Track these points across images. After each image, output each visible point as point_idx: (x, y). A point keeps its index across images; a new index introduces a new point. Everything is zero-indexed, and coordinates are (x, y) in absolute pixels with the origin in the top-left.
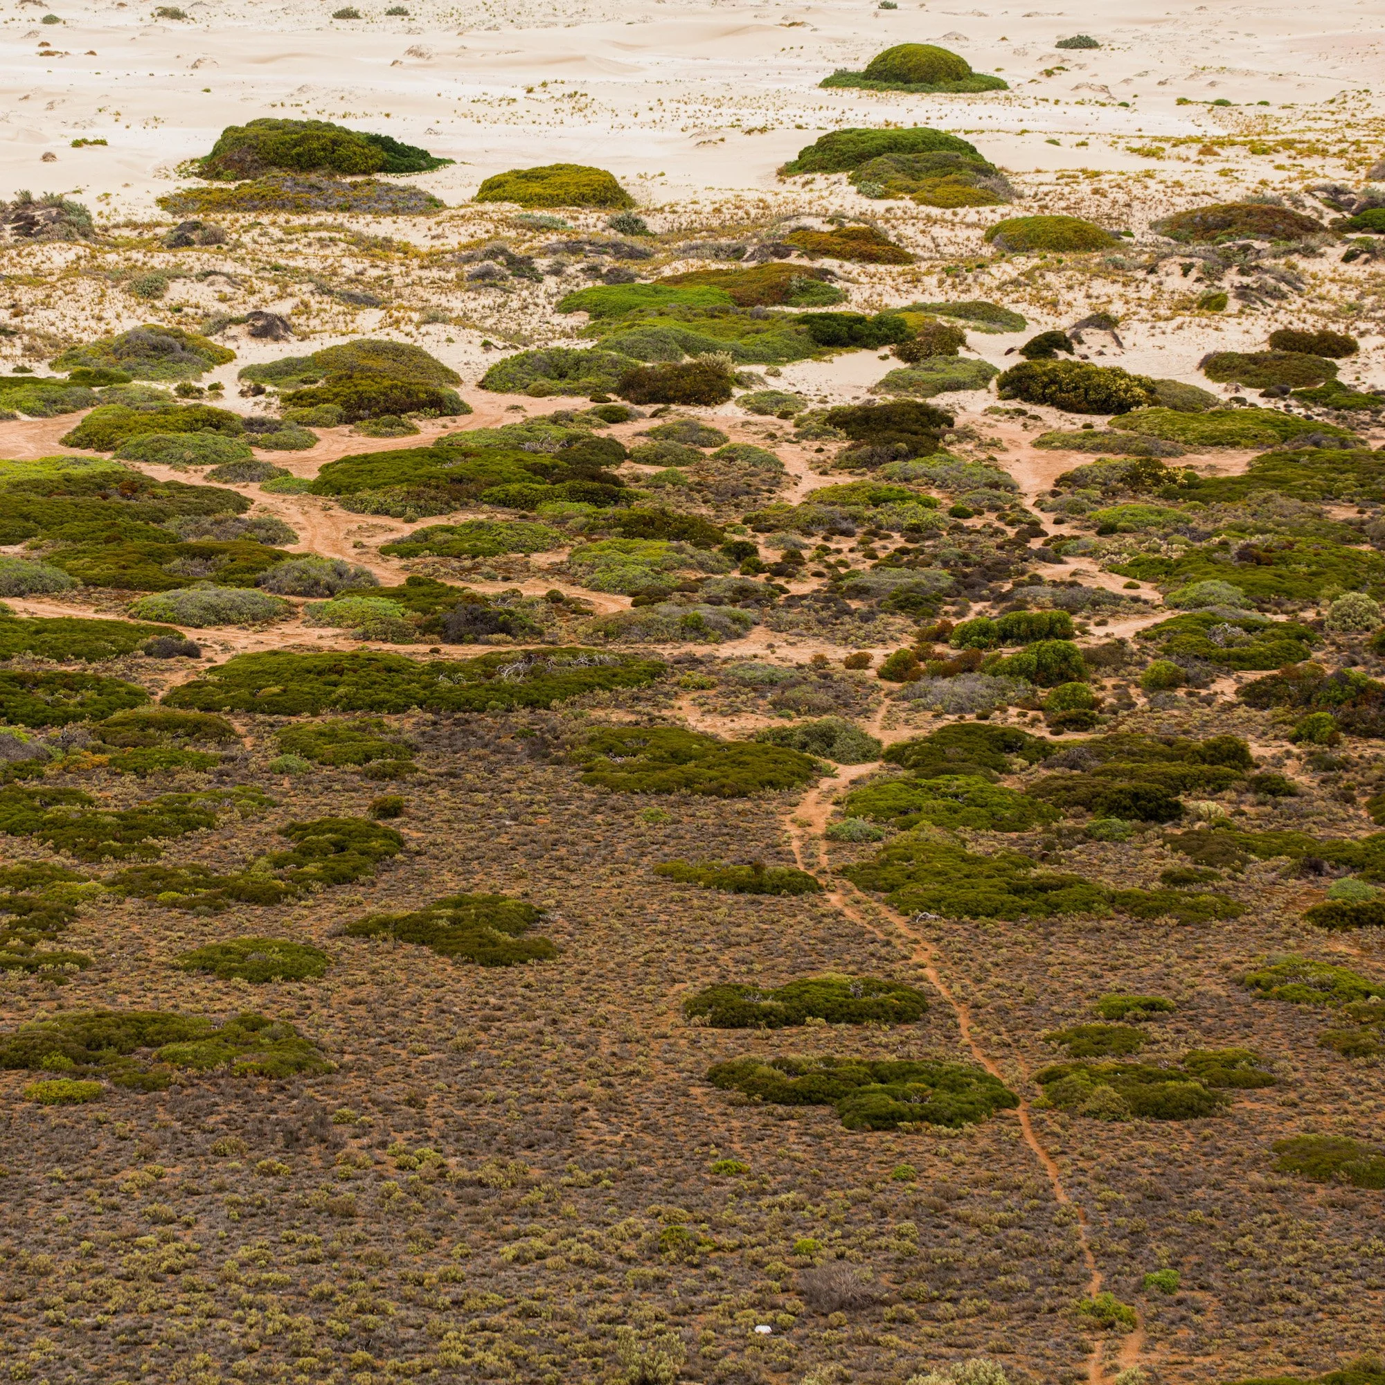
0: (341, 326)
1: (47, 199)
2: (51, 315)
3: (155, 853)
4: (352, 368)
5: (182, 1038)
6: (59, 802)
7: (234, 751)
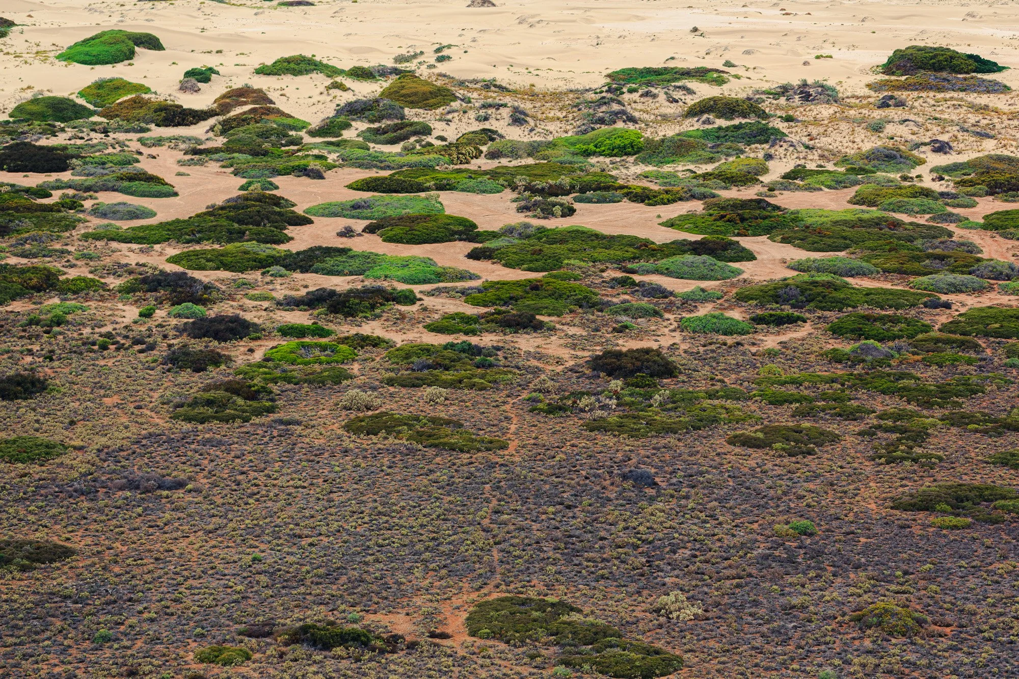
0: (975, 147)
1: (816, 83)
2: (829, 140)
3: (960, 405)
4: (988, 168)
5: (1004, 498)
6: (903, 379)
7: (984, 355)
